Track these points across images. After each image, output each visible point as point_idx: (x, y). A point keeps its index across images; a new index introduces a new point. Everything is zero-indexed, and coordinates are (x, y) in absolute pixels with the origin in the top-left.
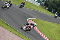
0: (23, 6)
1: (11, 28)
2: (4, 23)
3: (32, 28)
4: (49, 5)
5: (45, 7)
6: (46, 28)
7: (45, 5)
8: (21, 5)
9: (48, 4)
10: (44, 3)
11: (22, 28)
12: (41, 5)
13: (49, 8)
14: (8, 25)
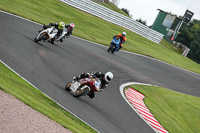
0: (121, 47)
1: (67, 114)
2: (44, 98)
3: (98, 87)
4: (192, 40)
5: (180, 46)
6: (182, 115)
7: (181, 39)
8: (112, 43)
9: (191, 36)
10: (175, 33)
11: (68, 89)
12: (167, 39)
13: (193, 50)
14: (55, 105)
